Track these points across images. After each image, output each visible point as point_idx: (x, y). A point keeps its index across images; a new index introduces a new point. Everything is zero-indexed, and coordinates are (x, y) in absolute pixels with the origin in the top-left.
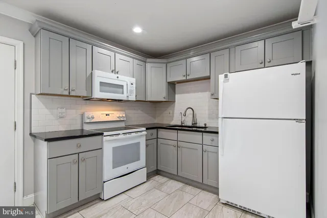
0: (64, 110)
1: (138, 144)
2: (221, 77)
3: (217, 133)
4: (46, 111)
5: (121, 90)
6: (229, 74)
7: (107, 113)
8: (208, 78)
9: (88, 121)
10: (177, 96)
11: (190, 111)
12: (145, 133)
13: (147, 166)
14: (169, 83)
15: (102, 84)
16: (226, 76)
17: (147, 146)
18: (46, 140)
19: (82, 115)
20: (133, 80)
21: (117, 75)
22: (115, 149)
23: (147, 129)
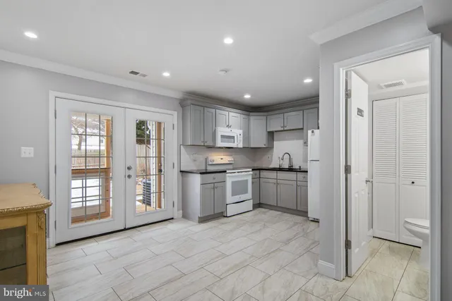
0: (196, 155)
1: (247, 181)
2: (310, 132)
3: (307, 172)
4: (187, 156)
5: (232, 140)
6: (315, 131)
7: (222, 157)
8: (302, 129)
9: (210, 163)
10: (276, 143)
11: (287, 156)
12: (251, 173)
13: (253, 198)
14: (269, 132)
15: (222, 136)
16: (313, 132)
17: (253, 183)
18: (201, 173)
19: (206, 159)
20: (241, 132)
21: (230, 129)
22: (233, 182)
23: (253, 170)
